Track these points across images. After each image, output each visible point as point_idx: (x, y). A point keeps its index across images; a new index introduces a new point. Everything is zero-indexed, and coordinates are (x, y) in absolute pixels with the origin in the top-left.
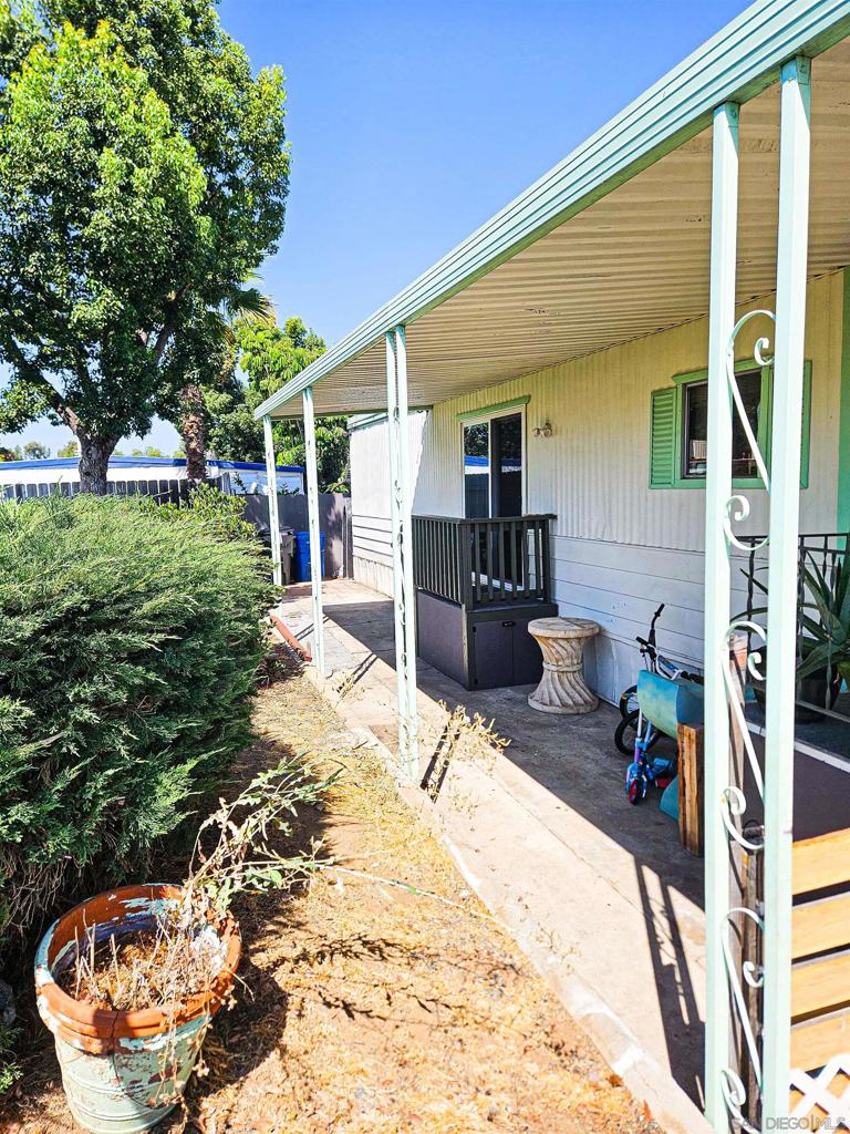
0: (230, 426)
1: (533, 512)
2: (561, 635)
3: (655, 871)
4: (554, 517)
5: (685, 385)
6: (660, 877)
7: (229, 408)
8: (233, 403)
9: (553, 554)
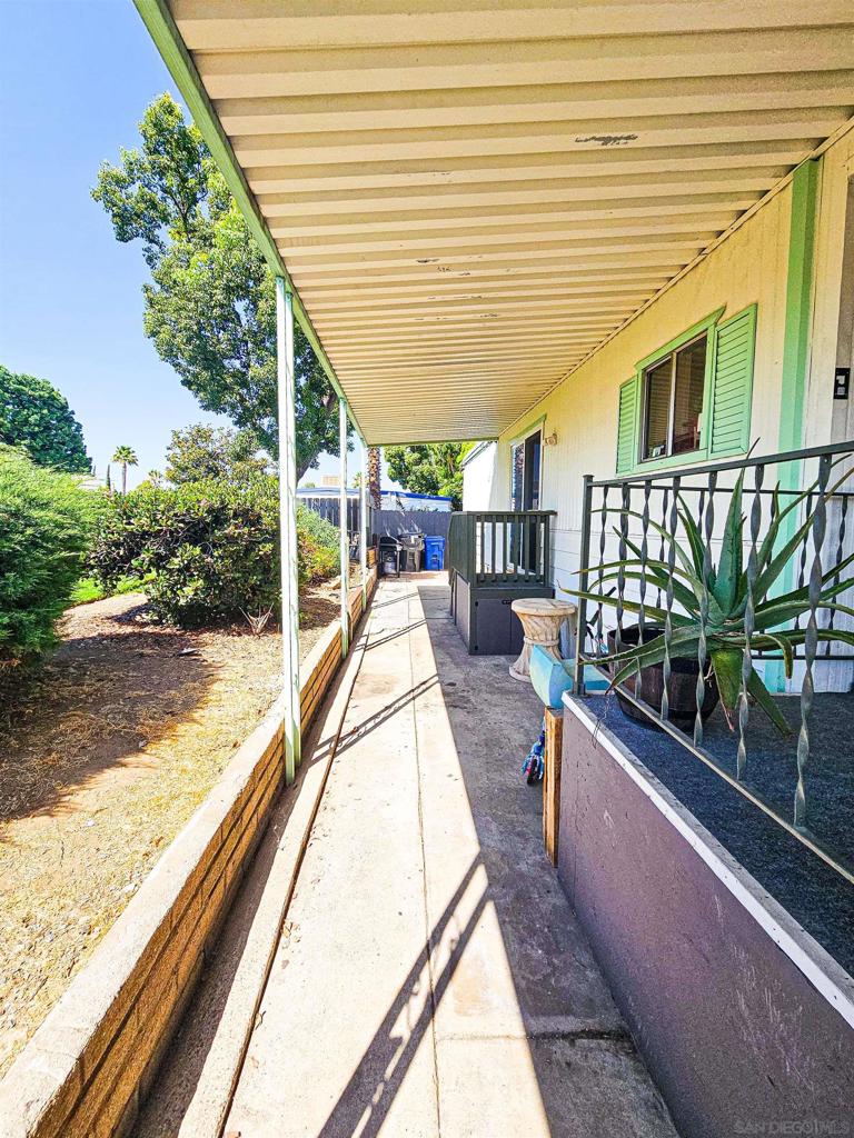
0: (418, 474)
1: (544, 509)
2: (533, 612)
3: (489, 877)
4: (555, 513)
5: (644, 370)
6: (490, 885)
7: (418, 462)
8: (421, 459)
9: (553, 544)
